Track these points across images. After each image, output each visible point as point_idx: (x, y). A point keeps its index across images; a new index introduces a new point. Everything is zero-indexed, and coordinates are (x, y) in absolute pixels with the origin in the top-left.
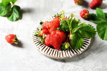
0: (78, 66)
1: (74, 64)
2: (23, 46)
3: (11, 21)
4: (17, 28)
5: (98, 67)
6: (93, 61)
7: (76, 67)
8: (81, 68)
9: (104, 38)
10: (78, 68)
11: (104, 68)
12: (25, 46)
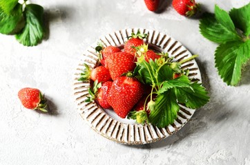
0: (176, 155)
1: (168, 151)
2: (58, 111)
3: (25, 45)
4: (41, 64)
5: (218, 155)
6: (207, 141)
7: (173, 158)
8: (182, 159)
9: (231, 80)
10: (176, 161)
11: (230, 157)
12: (64, 112)
